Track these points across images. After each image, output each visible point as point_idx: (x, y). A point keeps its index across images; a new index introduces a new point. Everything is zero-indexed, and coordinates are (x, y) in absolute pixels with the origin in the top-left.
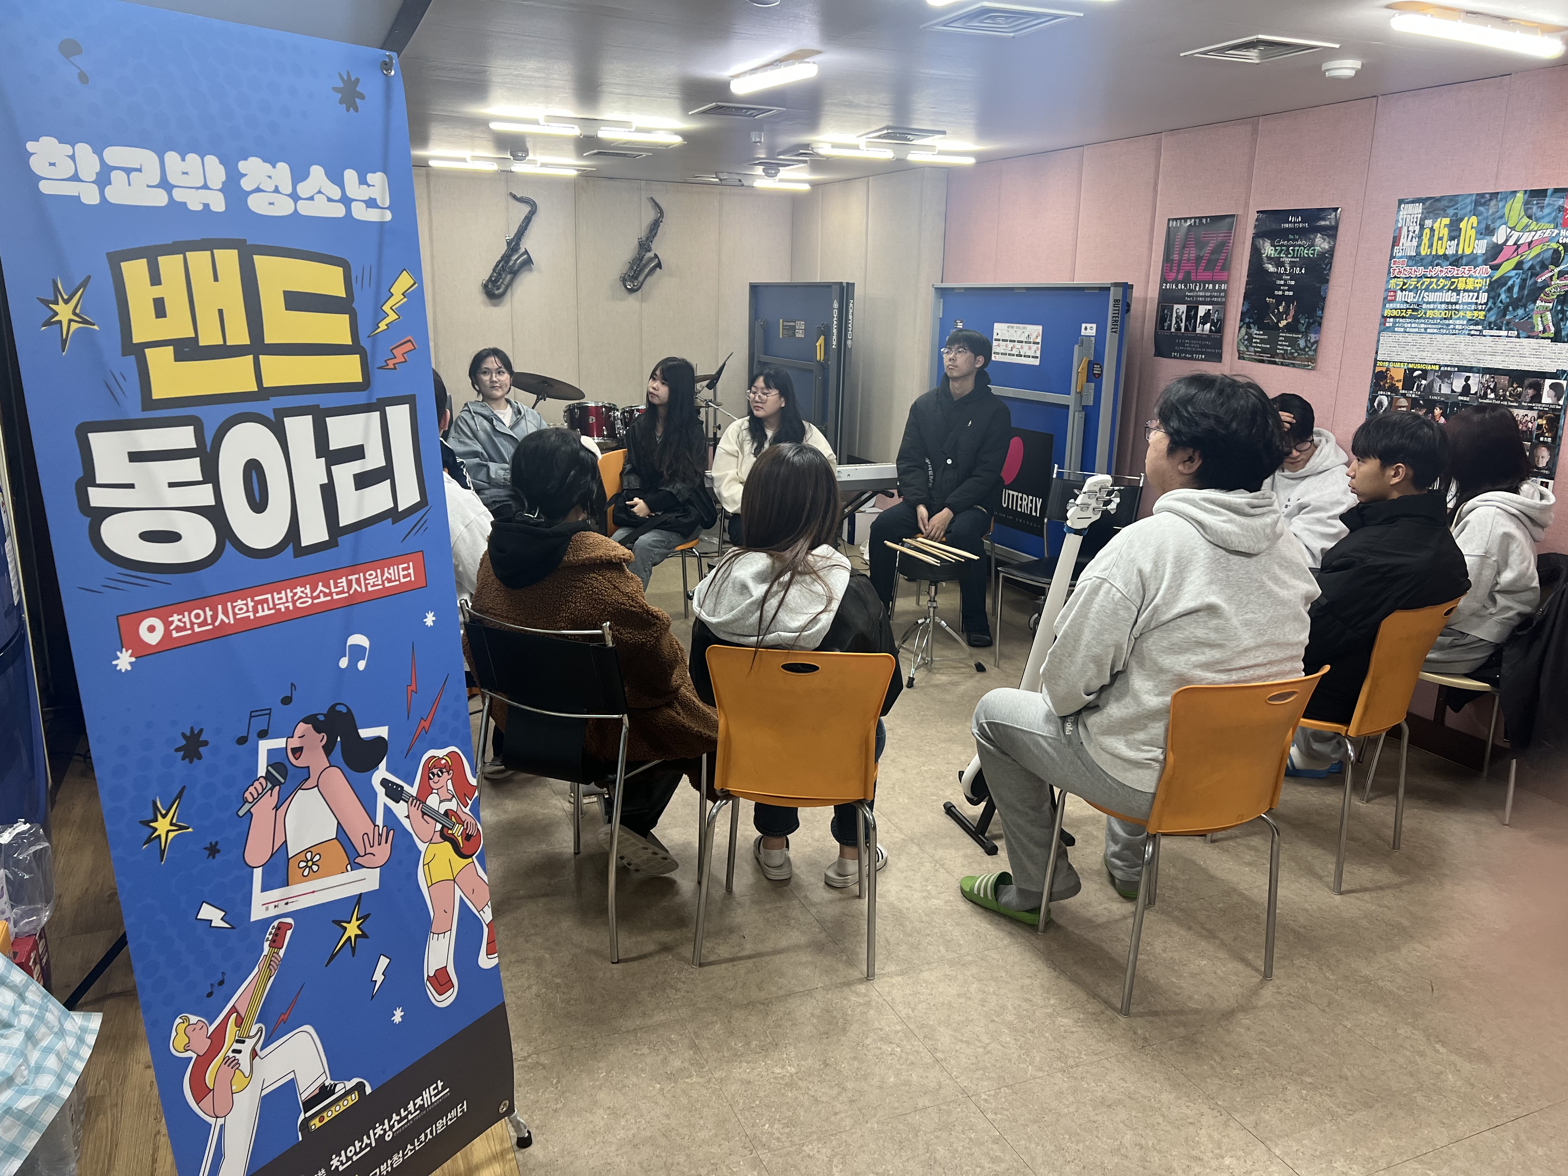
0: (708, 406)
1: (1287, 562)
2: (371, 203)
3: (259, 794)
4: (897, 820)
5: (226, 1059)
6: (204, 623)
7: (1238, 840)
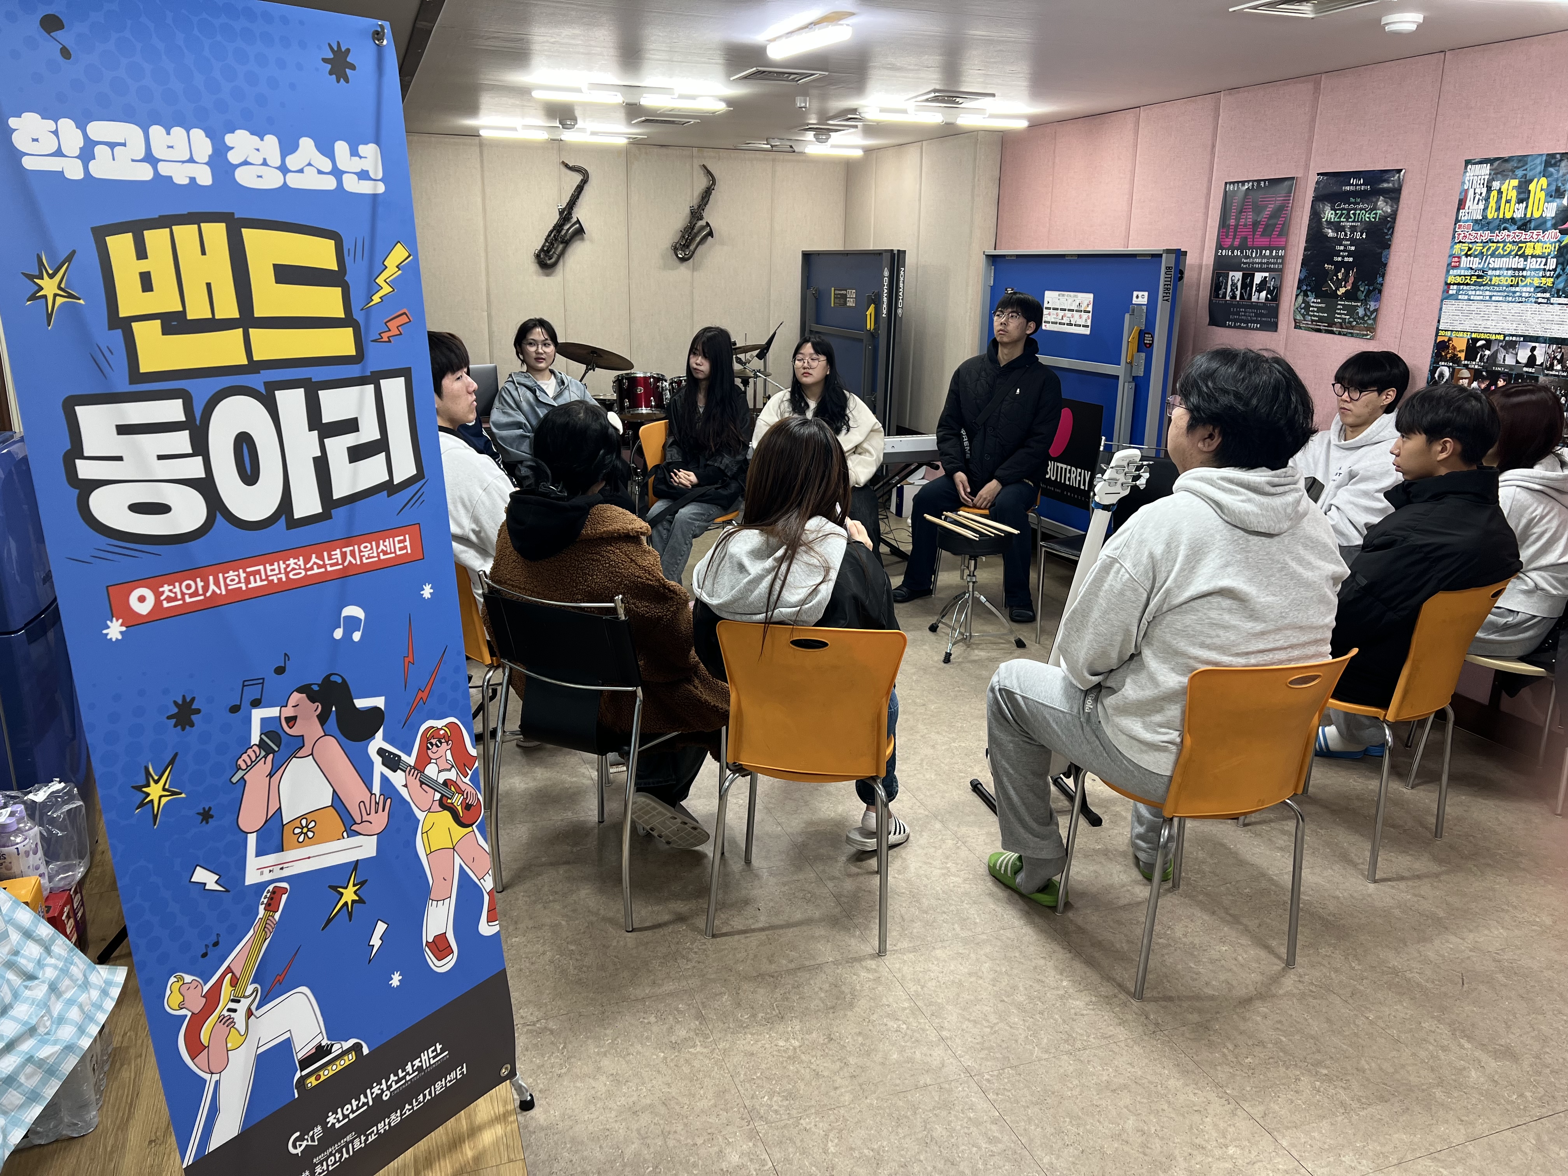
0: (756, 377)
1: (1312, 542)
2: (363, 175)
3: (252, 762)
4: (922, 796)
5: (221, 1018)
6: (195, 594)
7: (1272, 824)
